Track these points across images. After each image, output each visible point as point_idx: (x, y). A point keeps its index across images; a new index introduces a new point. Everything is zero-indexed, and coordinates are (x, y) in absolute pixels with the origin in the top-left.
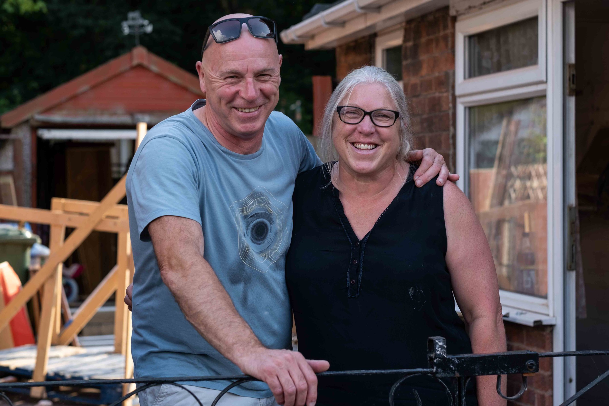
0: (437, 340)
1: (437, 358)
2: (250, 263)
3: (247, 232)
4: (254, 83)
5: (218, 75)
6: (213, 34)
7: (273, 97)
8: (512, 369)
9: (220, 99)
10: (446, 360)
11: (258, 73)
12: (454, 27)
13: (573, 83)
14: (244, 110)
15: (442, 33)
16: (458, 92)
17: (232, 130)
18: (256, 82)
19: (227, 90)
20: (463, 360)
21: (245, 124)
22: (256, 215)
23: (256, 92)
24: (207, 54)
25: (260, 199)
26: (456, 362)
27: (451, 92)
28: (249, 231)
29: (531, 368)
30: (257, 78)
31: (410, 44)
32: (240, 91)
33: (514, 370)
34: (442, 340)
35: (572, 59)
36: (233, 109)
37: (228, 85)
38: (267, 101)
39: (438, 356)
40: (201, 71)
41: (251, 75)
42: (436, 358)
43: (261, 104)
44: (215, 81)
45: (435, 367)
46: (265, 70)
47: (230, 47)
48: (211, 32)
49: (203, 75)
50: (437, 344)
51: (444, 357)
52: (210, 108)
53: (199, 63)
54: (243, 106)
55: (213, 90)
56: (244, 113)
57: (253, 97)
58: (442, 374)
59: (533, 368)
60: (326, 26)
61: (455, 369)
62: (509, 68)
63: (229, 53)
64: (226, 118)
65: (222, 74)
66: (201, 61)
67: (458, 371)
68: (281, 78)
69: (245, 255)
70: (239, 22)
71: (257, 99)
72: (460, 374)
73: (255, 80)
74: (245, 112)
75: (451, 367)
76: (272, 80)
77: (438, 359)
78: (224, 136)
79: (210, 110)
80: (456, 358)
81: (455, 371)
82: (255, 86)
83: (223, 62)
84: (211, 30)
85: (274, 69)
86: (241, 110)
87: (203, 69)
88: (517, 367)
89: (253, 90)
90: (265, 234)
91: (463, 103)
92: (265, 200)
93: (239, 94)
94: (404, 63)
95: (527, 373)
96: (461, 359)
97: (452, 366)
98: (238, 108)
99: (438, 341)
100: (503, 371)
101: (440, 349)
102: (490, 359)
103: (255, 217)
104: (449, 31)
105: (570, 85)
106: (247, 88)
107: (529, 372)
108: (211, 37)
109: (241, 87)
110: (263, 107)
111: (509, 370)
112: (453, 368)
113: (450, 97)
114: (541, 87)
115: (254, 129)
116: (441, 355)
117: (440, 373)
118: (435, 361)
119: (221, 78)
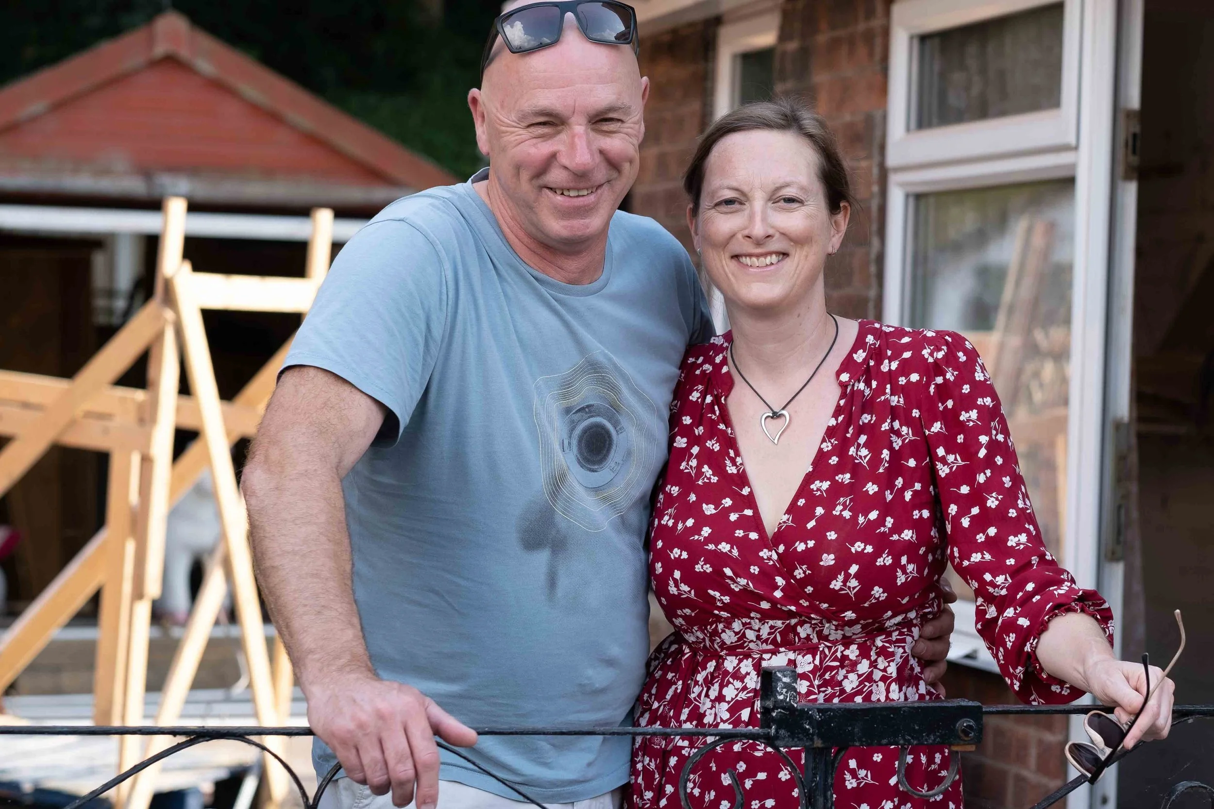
0: (779, 671)
1: (777, 709)
2: (565, 509)
3: (569, 443)
4: (587, 134)
5: (514, 119)
6: (503, 34)
7: (626, 166)
8: (928, 735)
9: (518, 168)
10: (797, 713)
11: (597, 115)
12: (888, 13)
13: (1134, 152)
14: (566, 193)
15: (861, 26)
16: (893, 159)
17: (542, 232)
18: (592, 134)
19: (533, 151)
20: (830, 714)
21: (569, 220)
22: (587, 410)
23: (592, 155)
24: (493, 74)
25: (598, 376)
26: (816, 718)
27: (876, 160)
28: (575, 442)
29: (966, 734)
30: (594, 126)
31: (792, 46)
32: (558, 154)
33: (932, 738)
34: (788, 672)
35: (1134, 99)
36: (547, 191)
37: (534, 141)
38: (615, 174)
39: (781, 705)
40: (479, 109)
41: (583, 120)
42: (775, 707)
43: (603, 181)
44: (507, 132)
45: (774, 727)
46: (611, 109)
47: (540, 61)
48: (501, 30)
49: (483, 117)
50: (780, 680)
51: (793, 706)
52: (498, 185)
53: (474, 91)
54: (565, 185)
55: (504, 150)
56: (568, 199)
57: (585, 165)
58: (788, 742)
59: (970, 735)
61: (813, 732)
62: (1003, 113)
63: (536, 74)
64: (531, 208)
65: (523, 115)
66: (480, 88)
67: (820, 736)
68: (646, 127)
69: (554, 493)
70: (557, 10)
71: (594, 168)
72: (824, 743)
73: (589, 130)
74: (569, 196)
75: (806, 728)
76: (625, 130)
77: (779, 710)
78: (525, 243)
79: (497, 191)
80: (816, 710)
81: (813, 734)
82: (589, 144)
83: (525, 91)
84: (500, 25)
85: (630, 108)
86: (561, 192)
87: (483, 105)
88: (938, 732)
89: (586, 151)
90: (605, 452)
91: (902, 185)
92: (610, 382)
93: (556, 159)
94: (779, 88)
95: (958, 745)
96: (828, 712)
97: (808, 725)
98: (555, 189)
99: (782, 674)
100: (909, 738)
101: (785, 690)
102: (885, 713)
103: (586, 413)
104: (877, 23)
105: (1126, 155)
106: (572, 146)
107: (962, 742)
108: (499, 39)
109: (557, 144)
110: (605, 188)
111: (923, 736)
112: (809, 730)
113: (875, 171)
114: (1064, 159)
115: (588, 231)
116: (787, 703)
117: (784, 738)
118: (774, 714)
119: (519, 124)
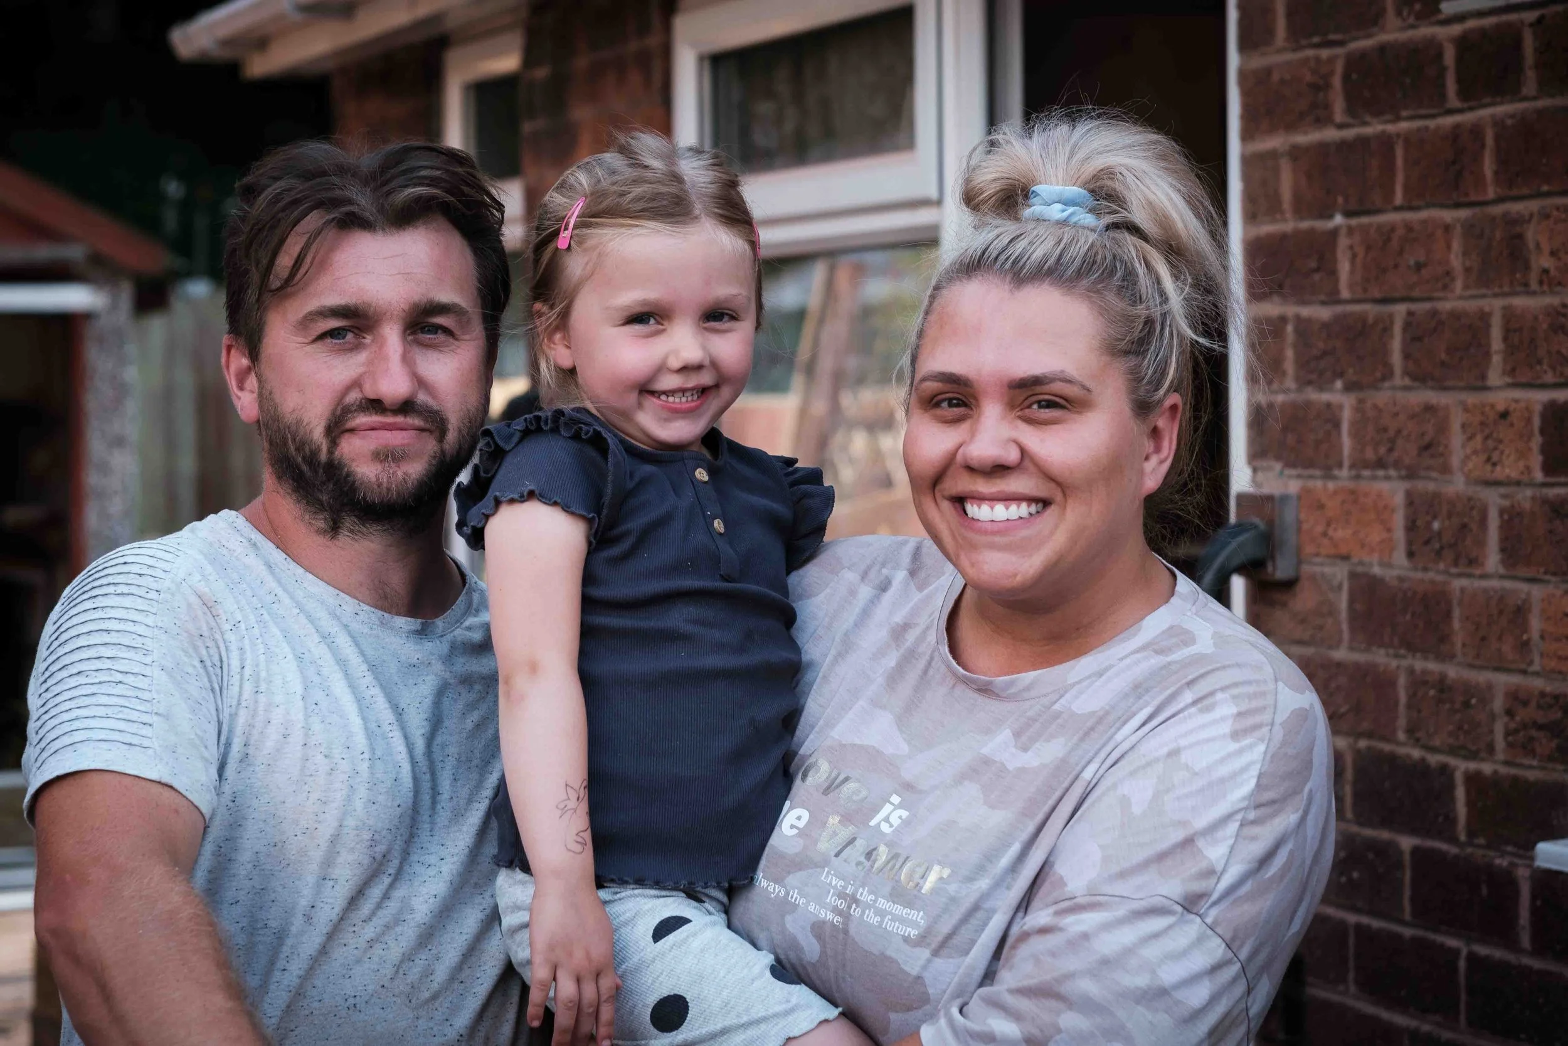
60: (298, 17)
94: (527, 127)
